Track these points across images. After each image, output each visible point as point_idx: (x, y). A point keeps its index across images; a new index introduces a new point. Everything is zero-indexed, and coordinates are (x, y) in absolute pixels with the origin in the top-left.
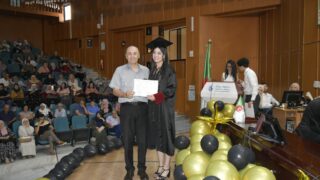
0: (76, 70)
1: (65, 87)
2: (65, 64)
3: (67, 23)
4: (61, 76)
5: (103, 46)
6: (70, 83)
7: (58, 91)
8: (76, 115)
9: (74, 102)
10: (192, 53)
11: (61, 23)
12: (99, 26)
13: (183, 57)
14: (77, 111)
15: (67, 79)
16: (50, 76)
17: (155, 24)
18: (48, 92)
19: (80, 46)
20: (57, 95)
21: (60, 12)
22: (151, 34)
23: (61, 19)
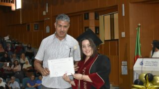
0: (27, 50)
1: (18, 64)
2: (16, 45)
3: (18, 11)
4: (14, 55)
5: (48, 30)
6: (22, 61)
7: (12, 68)
8: (28, 87)
9: (25, 77)
10: (123, 34)
11: (13, 11)
12: (44, 13)
13: (116, 37)
14: (28, 84)
15: (19, 58)
16: (6, 56)
17: (91, 11)
18: (4, 68)
19: (29, 30)
20: (12, 70)
21: (12, 2)
22: (88, 18)
23: (14, 8)
